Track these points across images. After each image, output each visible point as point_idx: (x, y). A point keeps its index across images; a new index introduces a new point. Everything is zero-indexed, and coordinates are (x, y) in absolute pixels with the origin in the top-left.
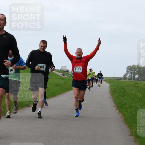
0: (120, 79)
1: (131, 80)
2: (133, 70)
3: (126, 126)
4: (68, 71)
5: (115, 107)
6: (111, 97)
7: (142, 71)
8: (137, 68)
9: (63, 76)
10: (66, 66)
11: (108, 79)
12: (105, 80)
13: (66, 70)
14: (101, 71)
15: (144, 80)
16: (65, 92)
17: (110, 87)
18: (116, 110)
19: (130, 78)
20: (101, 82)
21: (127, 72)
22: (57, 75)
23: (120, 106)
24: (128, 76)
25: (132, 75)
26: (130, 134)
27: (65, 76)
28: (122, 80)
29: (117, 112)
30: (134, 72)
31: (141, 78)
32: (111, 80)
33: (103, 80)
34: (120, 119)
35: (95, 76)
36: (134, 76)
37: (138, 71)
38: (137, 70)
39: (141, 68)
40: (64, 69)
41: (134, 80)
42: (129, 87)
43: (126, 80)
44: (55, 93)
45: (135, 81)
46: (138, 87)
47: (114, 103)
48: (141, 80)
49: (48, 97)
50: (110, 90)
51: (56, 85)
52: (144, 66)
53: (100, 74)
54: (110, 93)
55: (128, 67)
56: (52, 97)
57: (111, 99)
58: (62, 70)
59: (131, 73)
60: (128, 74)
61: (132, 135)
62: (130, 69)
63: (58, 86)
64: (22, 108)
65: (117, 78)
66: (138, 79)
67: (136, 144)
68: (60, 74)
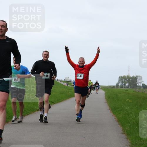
0: (113, 87)
1: (123, 88)
2: (124, 80)
3: (119, 125)
4: (70, 81)
5: (110, 111)
6: (106, 102)
7: (131, 80)
8: (127, 78)
9: (66, 85)
10: (69, 77)
11: (103, 87)
12: (101, 88)
13: (69, 81)
14: (97, 81)
15: (133, 88)
16: (68, 98)
17: (105, 94)
18: (111, 112)
19: (121, 86)
20: (98, 89)
21: (119, 81)
22: (62, 85)
23: (114, 110)
24: (120, 84)
25: (123, 84)
26: (122, 132)
27: (69, 86)
28: (115, 88)
29: (112, 114)
30: (125, 81)
31: (131, 86)
32: (106, 88)
33: (100, 88)
34: (114, 119)
35: (93, 85)
36: (125, 85)
37: (127, 81)
38: (127, 79)
39: (130, 78)
40: (67, 80)
41: (125, 87)
42: (121, 93)
43: (118, 88)
44: (60, 100)
45: (126, 89)
46: (128, 93)
47: (109, 107)
48: (130, 88)
49: (55, 103)
50: (105, 96)
51: (61, 93)
52: (133, 77)
53: (97, 83)
54: (106, 98)
55: (120, 77)
56: (57, 103)
57: (106, 104)
58: (66, 80)
59: (122, 82)
60: (119, 83)
61: (125, 133)
62: (122, 78)
63: (62, 93)
64: (33, 112)
65: (111, 86)
66: (128, 87)
67: (128, 140)
68: (64, 84)
